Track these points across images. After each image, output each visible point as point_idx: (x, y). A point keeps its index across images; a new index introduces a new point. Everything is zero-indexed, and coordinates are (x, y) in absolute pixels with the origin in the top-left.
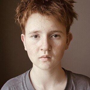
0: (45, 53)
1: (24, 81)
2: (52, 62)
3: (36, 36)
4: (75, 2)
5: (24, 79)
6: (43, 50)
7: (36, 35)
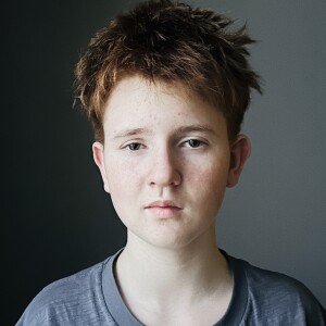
0: (161, 194)
1: (97, 288)
2: (185, 221)
3: (135, 146)
4: (254, 41)
5: (97, 281)
6: (155, 186)
7: (135, 141)
